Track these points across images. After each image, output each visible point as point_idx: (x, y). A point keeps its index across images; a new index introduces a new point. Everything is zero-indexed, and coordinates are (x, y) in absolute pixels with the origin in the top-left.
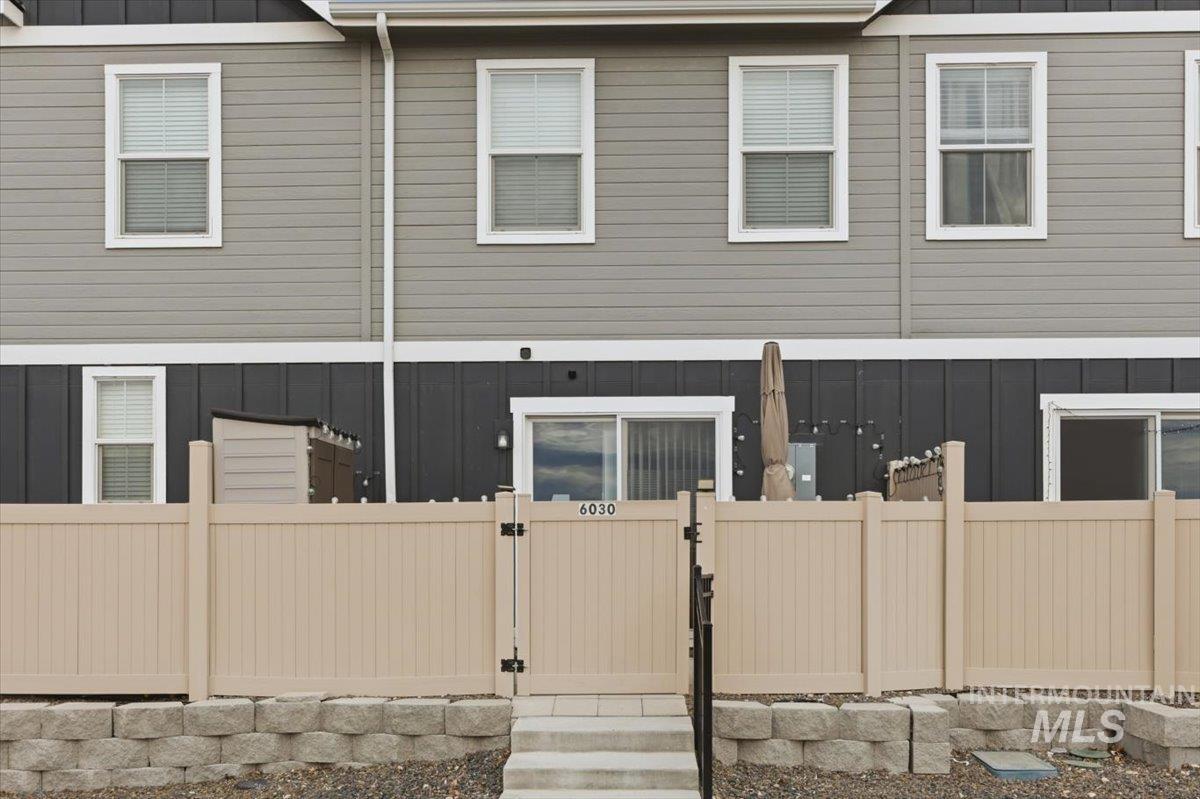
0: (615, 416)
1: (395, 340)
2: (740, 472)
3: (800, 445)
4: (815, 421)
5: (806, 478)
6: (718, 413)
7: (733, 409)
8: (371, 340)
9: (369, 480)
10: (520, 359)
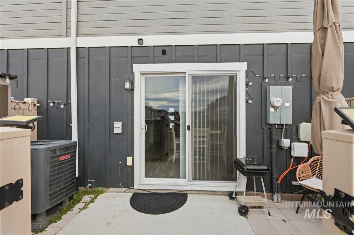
0: (185, 73)
1: (77, 37)
2: (250, 101)
3: (284, 87)
4: (289, 75)
5: (287, 104)
6: (239, 71)
7: (246, 68)
8: (67, 37)
9: (64, 105)
10: (138, 45)
